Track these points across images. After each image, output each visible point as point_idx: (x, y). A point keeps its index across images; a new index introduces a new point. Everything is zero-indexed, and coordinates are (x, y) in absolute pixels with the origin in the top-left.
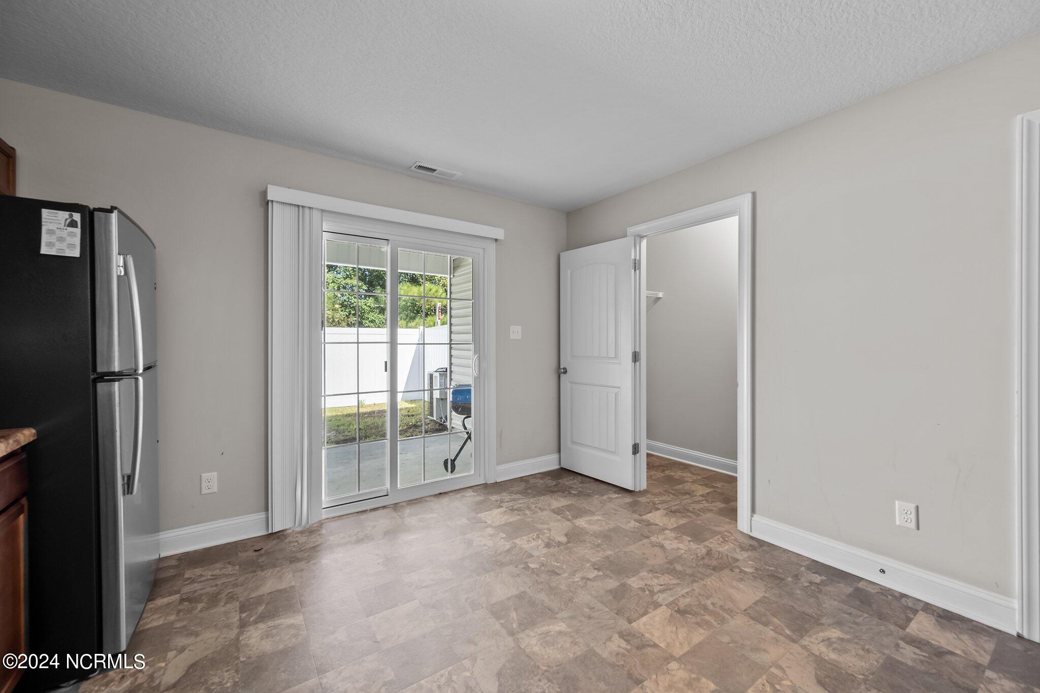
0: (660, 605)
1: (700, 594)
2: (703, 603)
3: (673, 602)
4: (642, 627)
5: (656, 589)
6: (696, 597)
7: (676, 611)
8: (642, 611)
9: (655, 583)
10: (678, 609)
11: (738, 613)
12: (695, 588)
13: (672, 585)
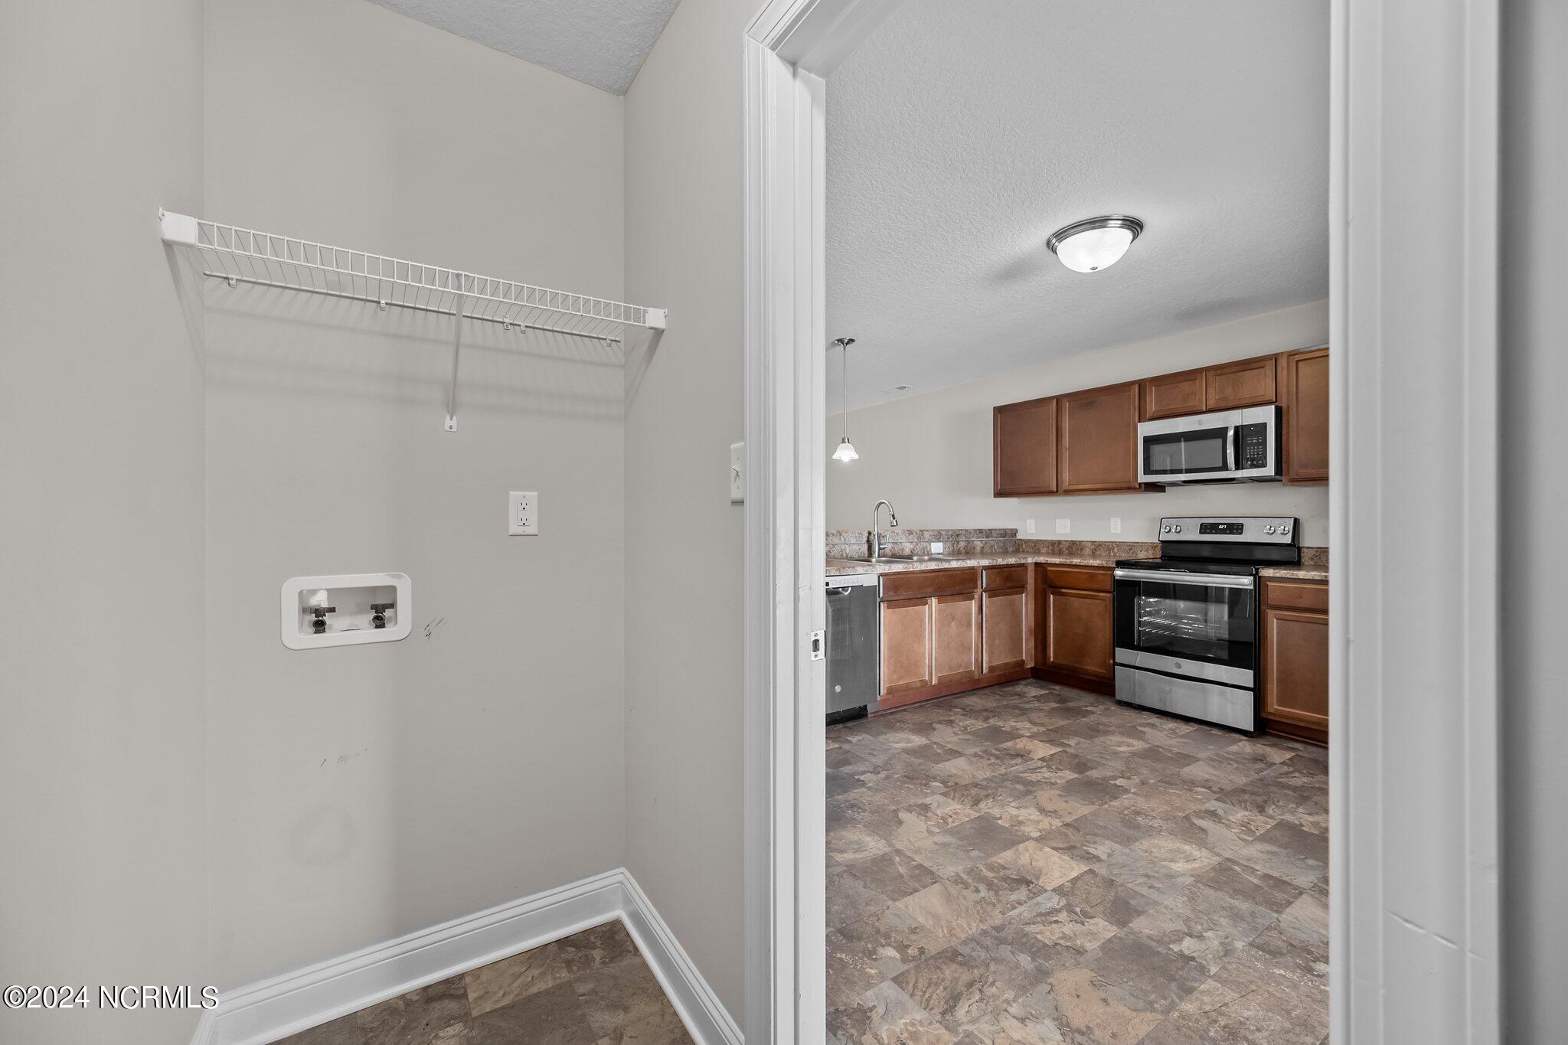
0: (1054, 890)
1: (994, 905)
2: (992, 893)
3: (1036, 895)
4: (1074, 866)
5: (1063, 916)
6: (999, 901)
7: (1033, 883)
8: (1079, 884)
9: (1066, 927)
10: (1028, 886)
11: (948, 879)
12: (1000, 916)
13: (1038, 922)
